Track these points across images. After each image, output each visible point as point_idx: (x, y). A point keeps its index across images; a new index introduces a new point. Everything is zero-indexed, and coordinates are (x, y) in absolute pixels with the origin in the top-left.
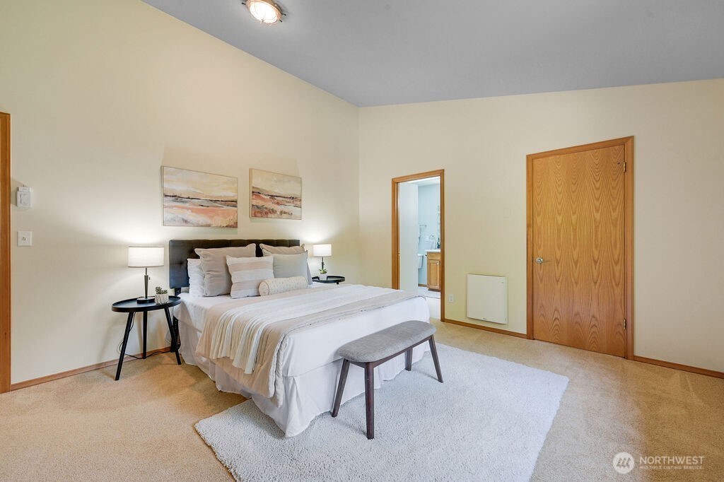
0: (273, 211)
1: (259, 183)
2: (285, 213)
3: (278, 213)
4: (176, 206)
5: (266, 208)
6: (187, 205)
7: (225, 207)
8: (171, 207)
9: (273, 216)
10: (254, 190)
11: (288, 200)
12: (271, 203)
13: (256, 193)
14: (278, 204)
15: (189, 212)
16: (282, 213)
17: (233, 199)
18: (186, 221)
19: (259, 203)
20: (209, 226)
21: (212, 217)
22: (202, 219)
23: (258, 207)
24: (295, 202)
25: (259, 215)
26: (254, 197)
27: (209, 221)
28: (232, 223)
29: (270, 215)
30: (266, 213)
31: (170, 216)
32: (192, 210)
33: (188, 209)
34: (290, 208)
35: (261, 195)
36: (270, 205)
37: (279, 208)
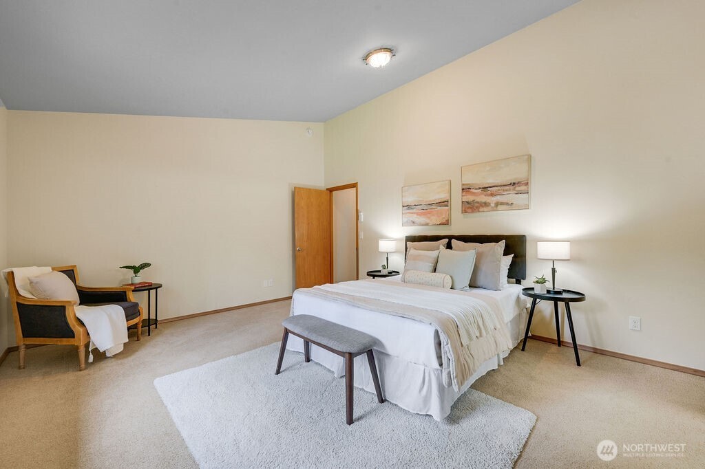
0: (486, 204)
1: (470, 179)
2: (502, 204)
3: (493, 205)
4: (408, 213)
5: (478, 202)
6: (414, 211)
7: (439, 208)
8: (406, 213)
9: (485, 209)
10: (464, 187)
11: (507, 188)
12: (483, 196)
13: (466, 189)
14: (492, 195)
15: (415, 216)
16: (497, 204)
17: (445, 200)
18: (414, 222)
19: (470, 198)
20: (427, 224)
21: (429, 218)
22: (423, 220)
23: (468, 203)
24: (518, 188)
25: (470, 210)
26: (464, 194)
27: (428, 221)
28: (444, 221)
29: (481, 209)
30: (477, 207)
31: (405, 220)
32: (418, 214)
33: (414, 213)
34: (511, 197)
35: (471, 190)
36: (483, 198)
37: (493, 200)
